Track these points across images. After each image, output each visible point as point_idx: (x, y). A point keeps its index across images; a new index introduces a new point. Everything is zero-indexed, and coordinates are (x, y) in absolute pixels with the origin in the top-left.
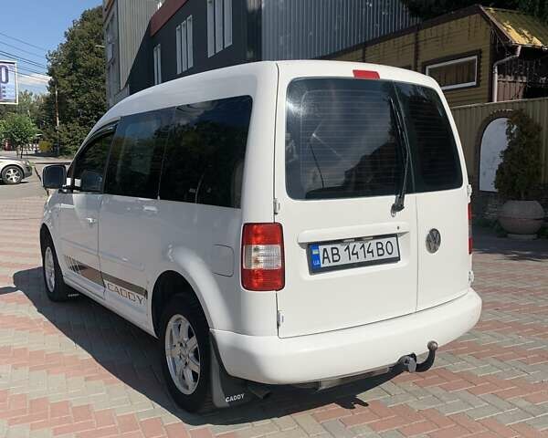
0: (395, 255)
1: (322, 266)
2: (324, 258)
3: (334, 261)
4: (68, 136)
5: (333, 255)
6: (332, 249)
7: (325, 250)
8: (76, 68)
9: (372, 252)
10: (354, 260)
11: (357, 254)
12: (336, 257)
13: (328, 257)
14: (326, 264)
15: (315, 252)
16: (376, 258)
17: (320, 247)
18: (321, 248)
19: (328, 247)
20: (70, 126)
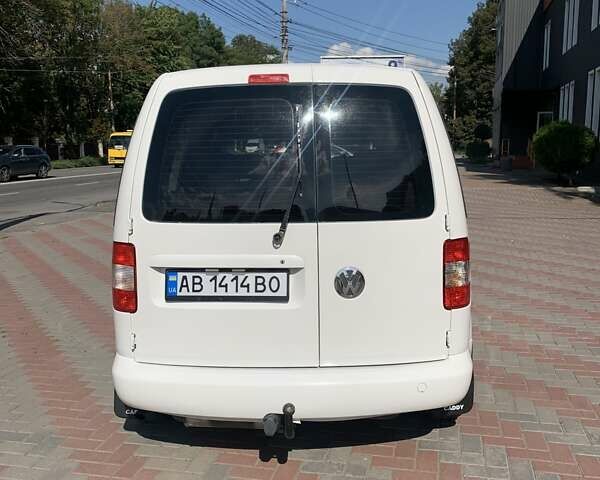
0: (282, 293)
1: (179, 294)
2: (182, 286)
3: (194, 291)
4: (464, 130)
5: (194, 284)
6: (194, 277)
7: (185, 278)
8: (477, 54)
9: (248, 286)
10: (221, 292)
11: (226, 286)
12: (197, 287)
13: (187, 286)
14: (184, 293)
15: (172, 278)
16: (252, 293)
17: (179, 274)
18: (181, 275)
19: (189, 275)
20: (466, 118)
